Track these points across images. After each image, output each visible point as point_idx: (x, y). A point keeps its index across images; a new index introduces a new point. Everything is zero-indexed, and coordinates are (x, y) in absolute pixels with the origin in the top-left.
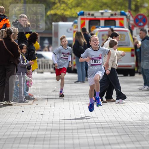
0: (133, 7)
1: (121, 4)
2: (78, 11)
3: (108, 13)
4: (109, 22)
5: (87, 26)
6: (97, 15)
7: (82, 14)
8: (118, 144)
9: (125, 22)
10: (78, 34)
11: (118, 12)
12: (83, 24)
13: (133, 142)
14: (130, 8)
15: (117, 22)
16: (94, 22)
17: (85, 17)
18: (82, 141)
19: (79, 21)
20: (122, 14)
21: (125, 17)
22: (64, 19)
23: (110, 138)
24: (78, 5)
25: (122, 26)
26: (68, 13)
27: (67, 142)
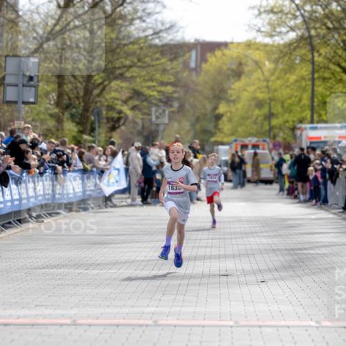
0: (272, 135)
1: (263, 134)
2: (233, 138)
3: (254, 140)
4: (255, 146)
5: (239, 149)
6: (247, 141)
7: (236, 141)
8: (262, 232)
9: (266, 146)
10: (233, 155)
11: (261, 139)
12: (236, 148)
13: (272, 231)
14: (269, 136)
15: (261, 147)
16: (244, 147)
17: (238, 142)
18: (236, 230)
19: (234, 146)
20: (264, 141)
21: (266, 144)
22: (223, 144)
23: (256, 229)
24: (233, 134)
25: (264, 149)
26: (225, 140)
27: (226, 231)
